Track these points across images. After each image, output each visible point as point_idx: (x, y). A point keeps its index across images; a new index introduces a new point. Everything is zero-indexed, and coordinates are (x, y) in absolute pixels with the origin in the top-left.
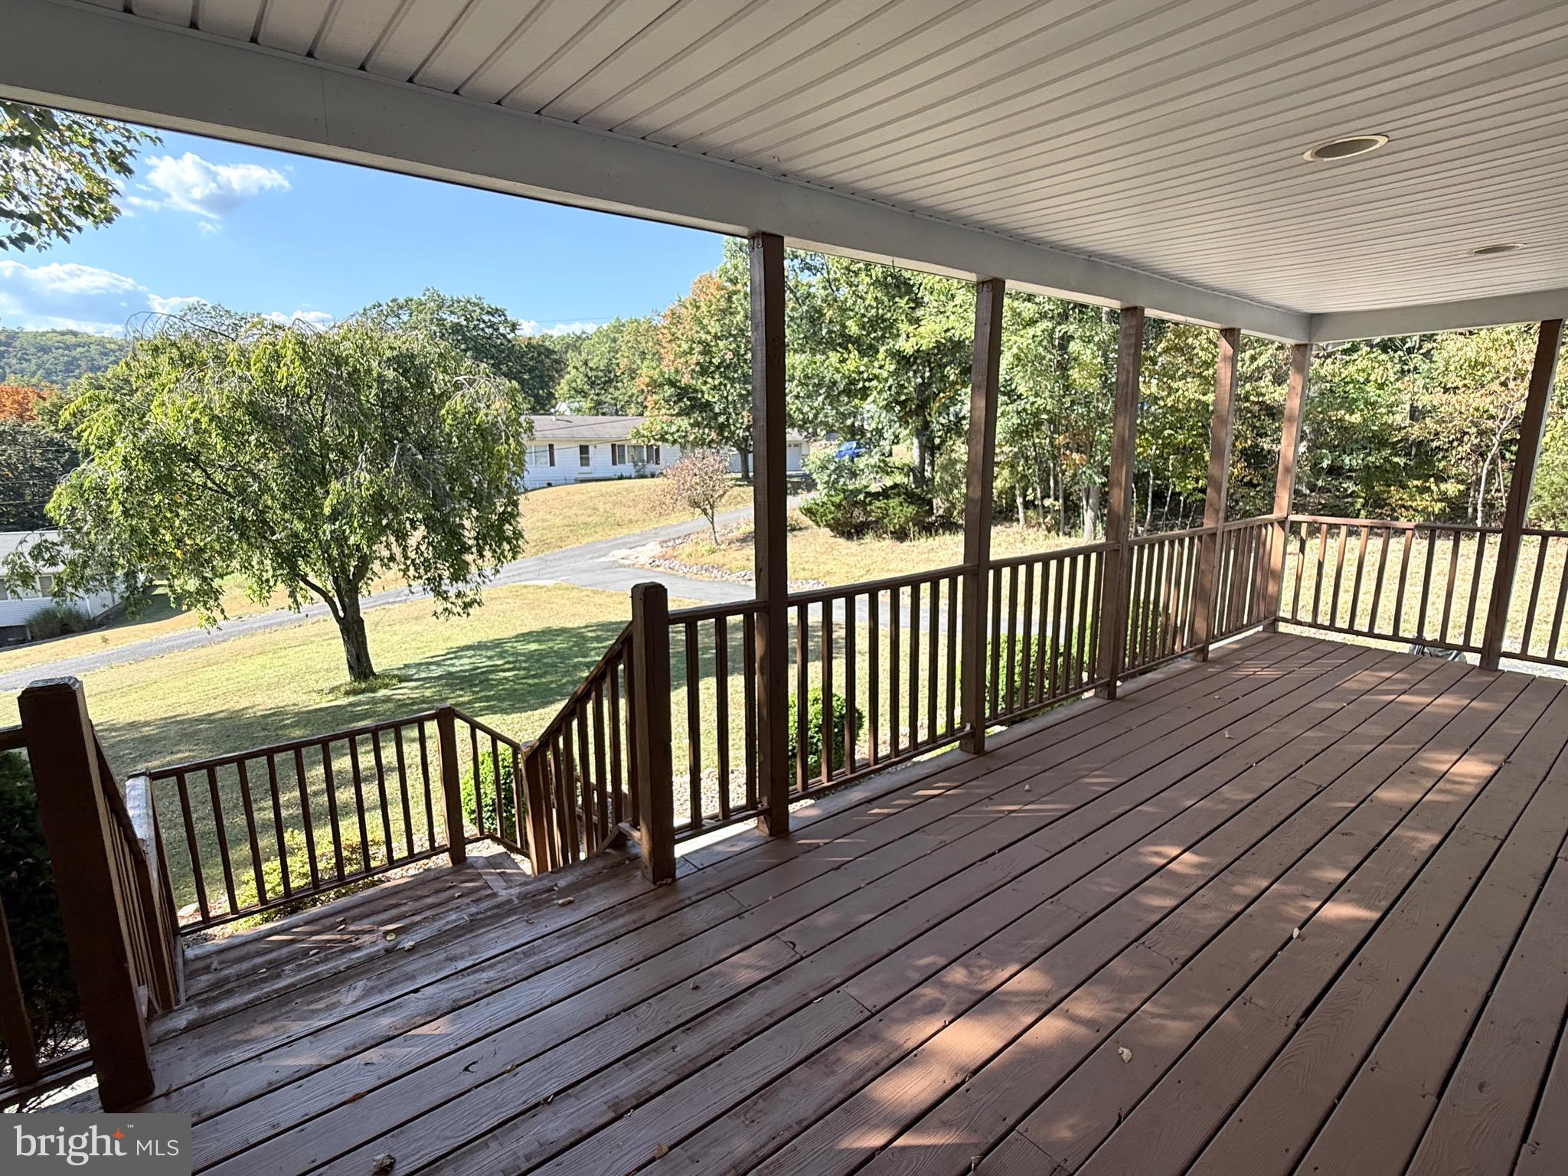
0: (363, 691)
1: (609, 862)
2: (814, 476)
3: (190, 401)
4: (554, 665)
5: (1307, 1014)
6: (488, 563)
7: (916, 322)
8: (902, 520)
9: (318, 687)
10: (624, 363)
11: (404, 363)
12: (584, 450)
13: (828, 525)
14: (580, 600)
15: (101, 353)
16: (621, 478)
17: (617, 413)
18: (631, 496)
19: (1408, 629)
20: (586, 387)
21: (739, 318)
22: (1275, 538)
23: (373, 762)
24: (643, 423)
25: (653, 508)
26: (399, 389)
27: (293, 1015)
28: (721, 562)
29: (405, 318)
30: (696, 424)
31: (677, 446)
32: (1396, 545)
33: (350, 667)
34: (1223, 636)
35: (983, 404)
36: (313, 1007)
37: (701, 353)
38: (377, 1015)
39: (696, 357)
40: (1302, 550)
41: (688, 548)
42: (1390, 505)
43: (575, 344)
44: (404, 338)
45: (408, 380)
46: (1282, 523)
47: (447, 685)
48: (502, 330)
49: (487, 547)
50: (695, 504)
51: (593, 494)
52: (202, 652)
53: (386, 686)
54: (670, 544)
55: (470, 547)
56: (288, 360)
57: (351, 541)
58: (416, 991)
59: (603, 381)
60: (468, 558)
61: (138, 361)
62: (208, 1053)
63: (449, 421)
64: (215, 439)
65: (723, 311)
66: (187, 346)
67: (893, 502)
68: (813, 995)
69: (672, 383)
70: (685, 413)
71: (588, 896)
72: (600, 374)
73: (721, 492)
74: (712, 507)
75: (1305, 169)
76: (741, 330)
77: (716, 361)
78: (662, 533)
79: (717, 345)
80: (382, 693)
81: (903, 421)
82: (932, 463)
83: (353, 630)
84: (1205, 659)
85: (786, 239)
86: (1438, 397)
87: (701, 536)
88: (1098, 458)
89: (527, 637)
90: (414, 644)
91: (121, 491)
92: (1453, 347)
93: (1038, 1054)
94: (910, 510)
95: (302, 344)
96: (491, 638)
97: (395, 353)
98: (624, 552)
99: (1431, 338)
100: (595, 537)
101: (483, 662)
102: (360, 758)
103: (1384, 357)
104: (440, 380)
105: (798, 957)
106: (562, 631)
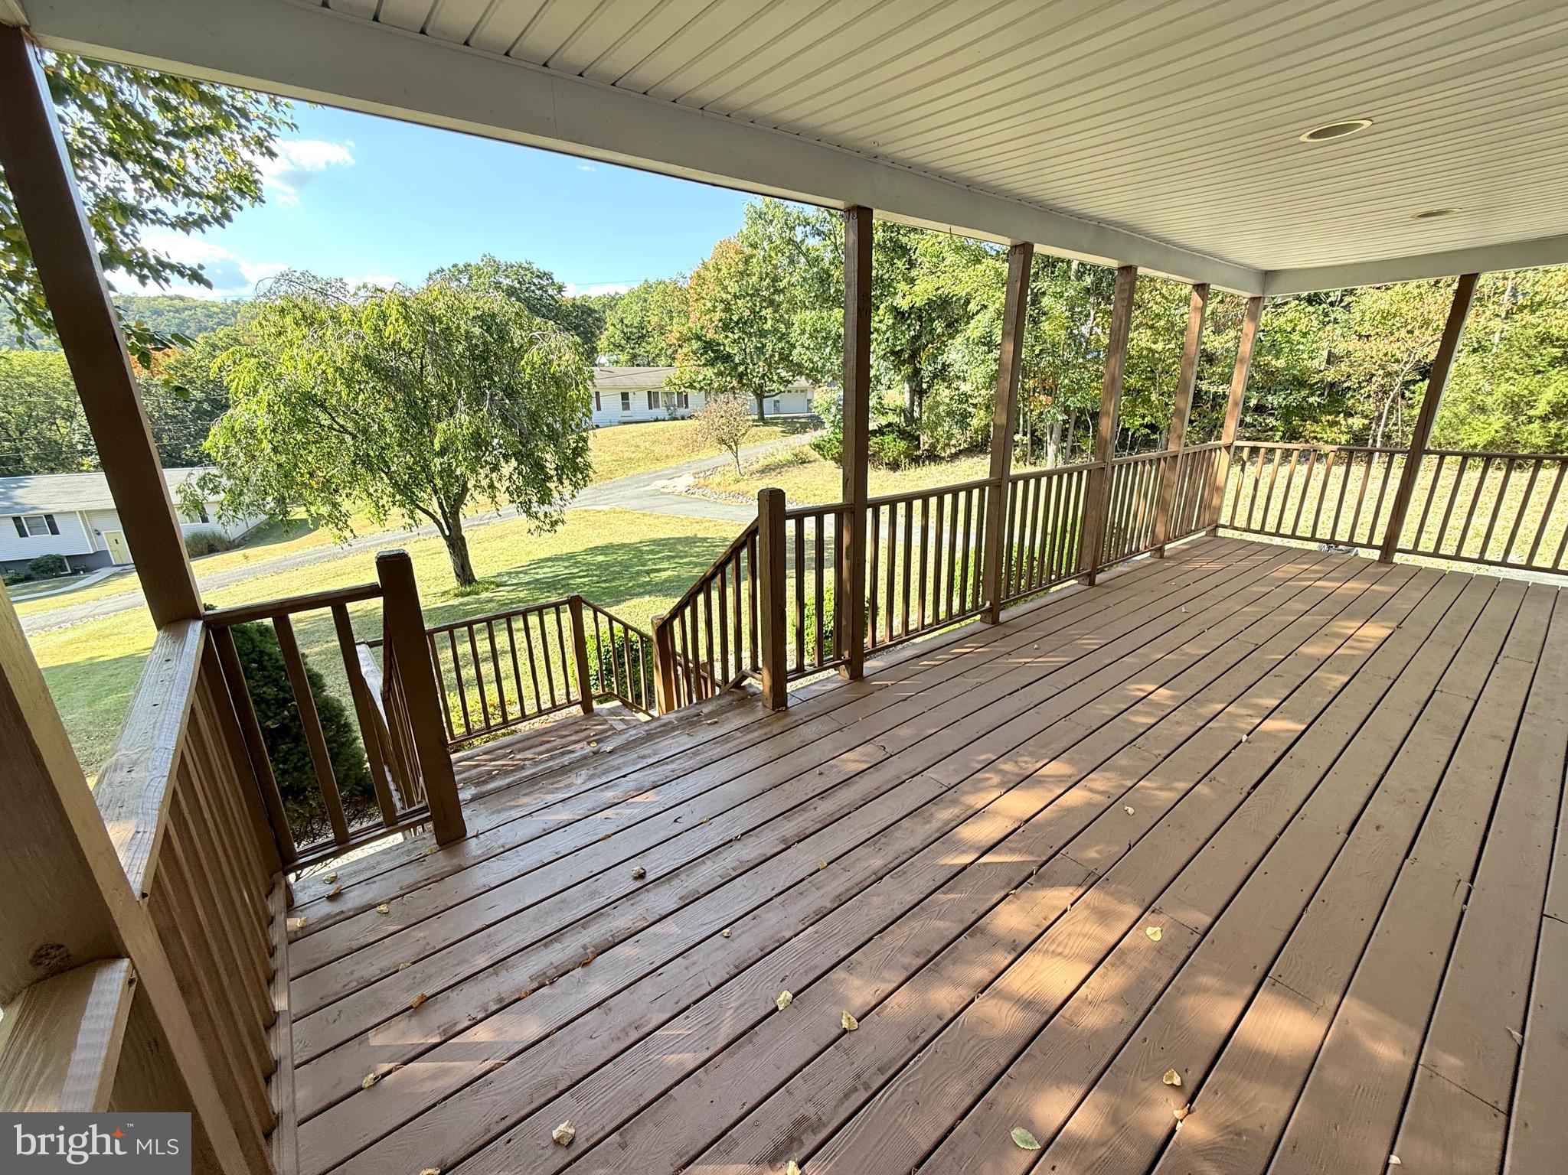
0: (469, 594)
1: (735, 697)
2: (822, 416)
3: (317, 355)
4: (620, 573)
5: (1255, 787)
6: (567, 489)
7: (912, 281)
8: (896, 453)
9: (433, 590)
10: (654, 320)
11: (487, 320)
12: (625, 396)
13: (833, 459)
14: (633, 522)
15: (206, 316)
16: (656, 420)
17: (649, 365)
18: (667, 435)
19: (1324, 532)
20: (623, 342)
21: (755, 279)
22: (1222, 460)
23: (489, 648)
24: (674, 373)
25: (686, 446)
26: (485, 343)
27: (544, 791)
28: (746, 489)
29: (465, 281)
30: (720, 374)
31: (703, 392)
32: (1319, 469)
33: (458, 575)
34: (1176, 538)
35: (1012, 348)
36: (555, 786)
37: (723, 311)
38: (602, 790)
39: (717, 316)
40: (1243, 470)
41: (717, 478)
42: (1304, 437)
43: (612, 303)
44: (485, 299)
45: (491, 336)
46: (1228, 448)
47: (535, 588)
48: (550, 292)
49: (565, 477)
50: (722, 441)
51: (634, 434)
52: (328, 566)
53: (487, 590)
54: (702, 475)
55: (552, 477)
56: (393, 318)
57: (458, 472)
58: (624, 776)
59: (637, 336)
60: (551, 485)
61: (268, 321)
62: (493, 813)
63: (528, 371)
64: (341, 387)
65: (741, 273)
66: (308, 308)
67: (888, 438)
68: (904, 778)
69: (698, 338)
70: (711, 363)
71: (727, 719)
72: (635, 330)
73: (743, 431)
74: (736, 444)
75: (1300, 148)
76: (757, 290)
77: (735, 318)
78: (695, 466)
79: (736, 303)
80: (484, 595)
81: (897, 368)
82: (920, 405)
83: (457, 545)
84: (1162, 557)
85: (875, 212)
86: (1354, 344)
87: (727, 468)
88: (1062, 399)
89: (594, 550)
90: (502, 557)
91: (268, 432)
92: (1371, 300)
93: (1070, 810)
94: (902, 445)
95: (403, 304)
96: (565, 552)
97: (479, 313)
98: (664, 482)
99: (1351, 292)
100: (639, 470)
101: (561, 569)
102: (478, 644)
103: (1311, 309)
104: (517, 336)
105: (888, 755)
106: (623, 546)
